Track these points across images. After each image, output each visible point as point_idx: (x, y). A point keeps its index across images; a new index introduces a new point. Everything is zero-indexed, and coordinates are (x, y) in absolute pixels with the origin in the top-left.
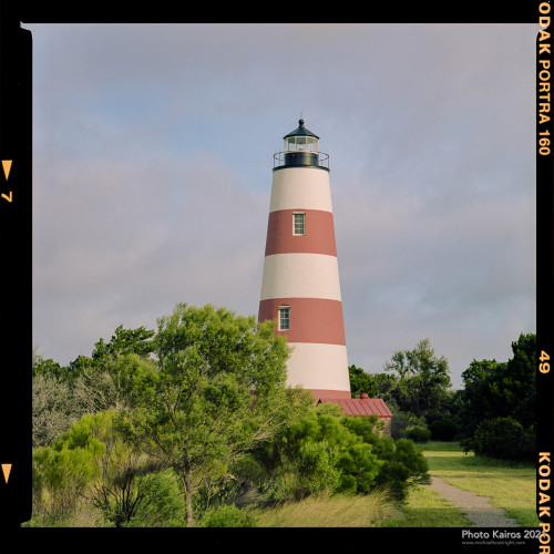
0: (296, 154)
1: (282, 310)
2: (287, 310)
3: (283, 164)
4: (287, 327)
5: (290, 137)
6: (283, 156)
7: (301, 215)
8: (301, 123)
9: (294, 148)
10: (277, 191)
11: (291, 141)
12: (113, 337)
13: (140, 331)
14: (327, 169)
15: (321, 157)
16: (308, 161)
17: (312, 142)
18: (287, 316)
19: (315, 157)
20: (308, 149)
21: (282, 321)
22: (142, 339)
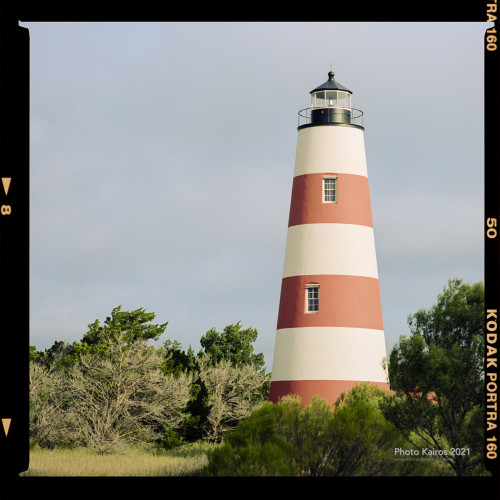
0: (325, 110)
1: (310, 289)
2: (316, 289)
3: (309, 121)
4: (316, 308)
5: (319, 92)
6: (309, 112)
7: (332, 180)
8: (331, 75)
9: (323, 104)
10: (302, 152)
11: (321, 96)
12: (108, 319)
13: (139, 313)
14: (362, 128)
15: (354, 114)
16: (339, 118)
17: (343, 97)
18: (316, 296)
19: (347, 115)
20: (339, 105)
21: (311, 302)
22: (141, 322)
